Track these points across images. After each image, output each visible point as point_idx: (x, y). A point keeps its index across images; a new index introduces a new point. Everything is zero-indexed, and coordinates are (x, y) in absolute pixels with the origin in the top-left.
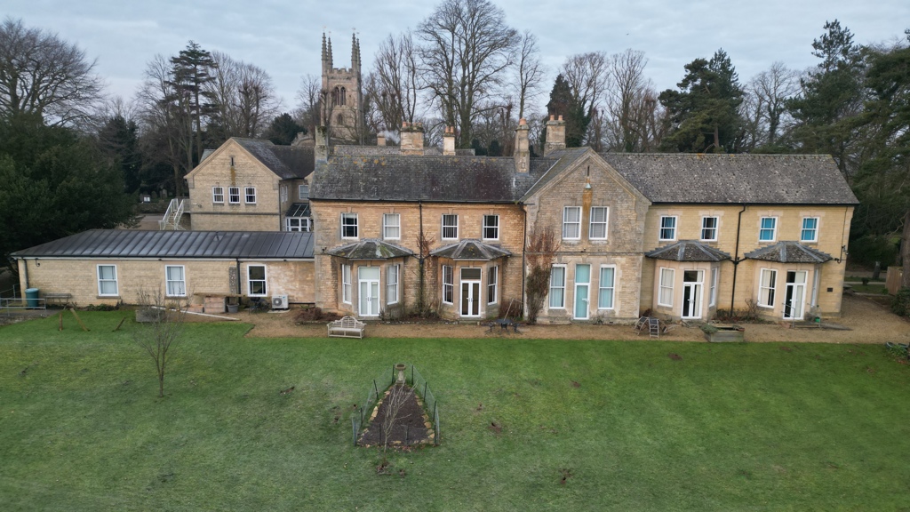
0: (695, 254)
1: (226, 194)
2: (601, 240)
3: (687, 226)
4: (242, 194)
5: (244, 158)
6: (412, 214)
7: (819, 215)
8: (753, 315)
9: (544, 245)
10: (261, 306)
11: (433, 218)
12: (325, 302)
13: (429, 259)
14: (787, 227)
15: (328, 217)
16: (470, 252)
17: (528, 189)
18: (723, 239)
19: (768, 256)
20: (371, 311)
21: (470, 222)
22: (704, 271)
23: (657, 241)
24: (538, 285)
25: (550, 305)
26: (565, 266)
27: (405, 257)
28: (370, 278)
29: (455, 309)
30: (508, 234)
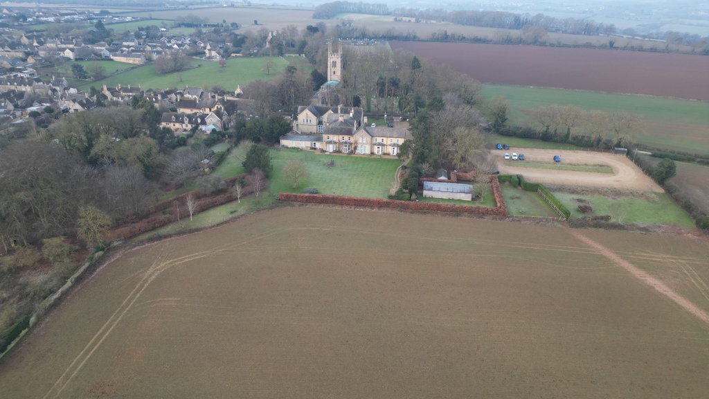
0: (379, 144)
1: (305, 121)
2: (364, 142)
3: (379, 140)
4: (309, 121)
5: (310, 113)
6: (337, 136)
7: (399, 139)
8: (389, 154)
9: (356, 142)
10: (315, 149)
11: (341, 137)
12: (325, 149)
13: (340, 143)
14: (394, 141)
15: (325, 136)
16: (346, 143)
17: (355, 133)
18: (385, 142)
19: (390, 145)
20: (331, 151)
21: (346, 138)
22: (380, 147)
23: (374, 142)
24: (355, 148)
25: (357, 151)
26: (359, 146)
27: (336, 143)
28: (331, 146)
29: (343, 151)
30: (352, 140)
